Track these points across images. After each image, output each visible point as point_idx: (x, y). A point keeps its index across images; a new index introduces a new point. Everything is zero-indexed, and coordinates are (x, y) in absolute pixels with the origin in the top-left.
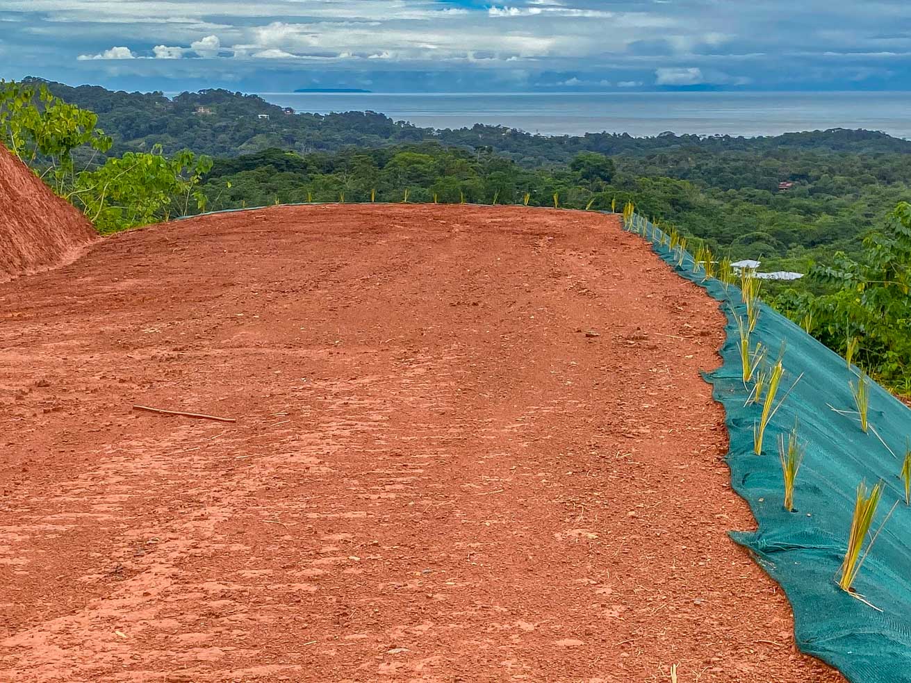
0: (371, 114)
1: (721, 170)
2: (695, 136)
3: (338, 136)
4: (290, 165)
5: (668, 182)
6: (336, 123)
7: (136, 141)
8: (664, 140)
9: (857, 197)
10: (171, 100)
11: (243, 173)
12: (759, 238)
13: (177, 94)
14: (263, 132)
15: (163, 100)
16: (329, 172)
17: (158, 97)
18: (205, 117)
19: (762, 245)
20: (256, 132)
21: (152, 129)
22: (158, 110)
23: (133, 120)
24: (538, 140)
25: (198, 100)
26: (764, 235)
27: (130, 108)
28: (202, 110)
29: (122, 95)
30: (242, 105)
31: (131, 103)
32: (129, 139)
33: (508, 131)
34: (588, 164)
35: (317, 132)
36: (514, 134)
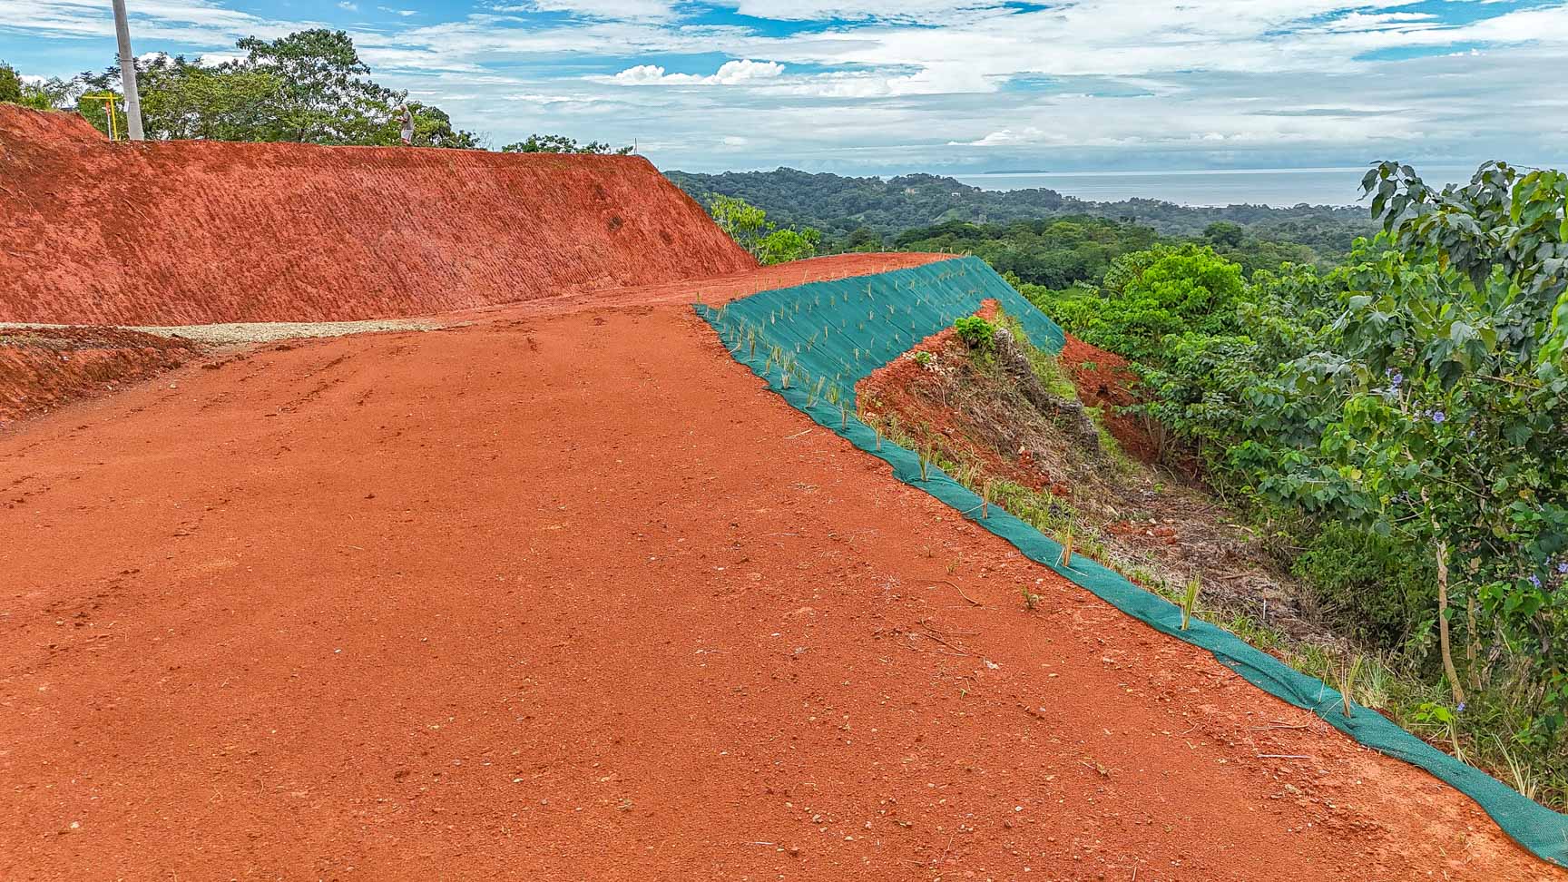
0: (1044, 191)
2: (1328, 207)
3: (1014, 210)
4: (968, 233)
6: (1014, 199)
7: (857, 216)
8: (1298, 211)
10: (886, 182)
11: (931, 239)
13: (890, 178)
14: (955, 207)
15: (879, 182)
16: (998, 238)
17: (877, 181)
18: (910, 195)
20: (949, 207)
21: (869, 206)
22: (875, 191)
23: (855, 199)
24: (1186, 211)
25: (904, 183)
27: (856, 190)
28: (908, 191)
29: (849, 180)
30: (940, 186)
31: (855, 187)
32: (853, 214)
33: (1160, 203)
34: (1219, 231)
35: (997, 206)
36: (1166, 206)
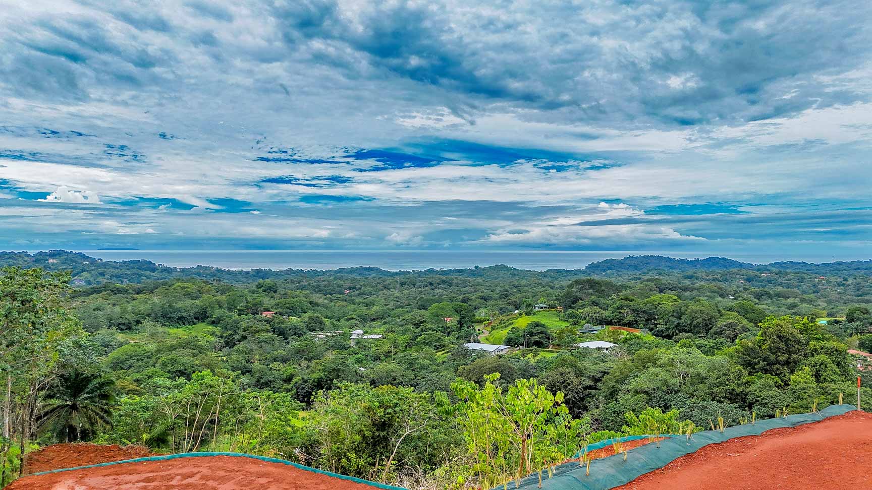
1: (319, 286)
5: (301, 292)
9: (378, 297)
12: (353, 318)
14: (87, 271)
19: (354, 321)
20: (83, 271)
25: (48, 255)
26: (355, 316)
28: (51, 261)
